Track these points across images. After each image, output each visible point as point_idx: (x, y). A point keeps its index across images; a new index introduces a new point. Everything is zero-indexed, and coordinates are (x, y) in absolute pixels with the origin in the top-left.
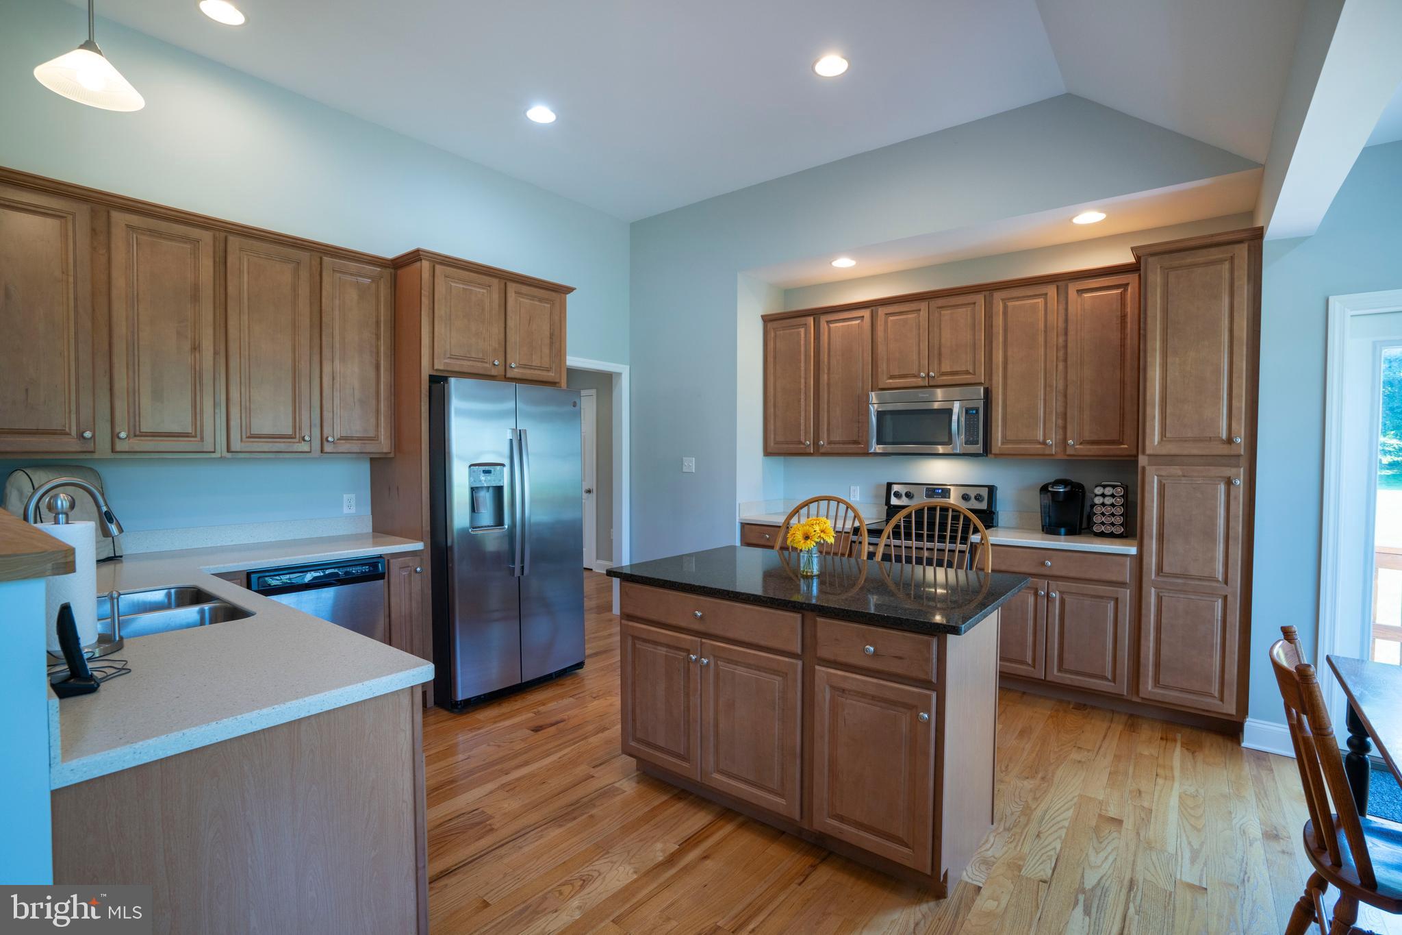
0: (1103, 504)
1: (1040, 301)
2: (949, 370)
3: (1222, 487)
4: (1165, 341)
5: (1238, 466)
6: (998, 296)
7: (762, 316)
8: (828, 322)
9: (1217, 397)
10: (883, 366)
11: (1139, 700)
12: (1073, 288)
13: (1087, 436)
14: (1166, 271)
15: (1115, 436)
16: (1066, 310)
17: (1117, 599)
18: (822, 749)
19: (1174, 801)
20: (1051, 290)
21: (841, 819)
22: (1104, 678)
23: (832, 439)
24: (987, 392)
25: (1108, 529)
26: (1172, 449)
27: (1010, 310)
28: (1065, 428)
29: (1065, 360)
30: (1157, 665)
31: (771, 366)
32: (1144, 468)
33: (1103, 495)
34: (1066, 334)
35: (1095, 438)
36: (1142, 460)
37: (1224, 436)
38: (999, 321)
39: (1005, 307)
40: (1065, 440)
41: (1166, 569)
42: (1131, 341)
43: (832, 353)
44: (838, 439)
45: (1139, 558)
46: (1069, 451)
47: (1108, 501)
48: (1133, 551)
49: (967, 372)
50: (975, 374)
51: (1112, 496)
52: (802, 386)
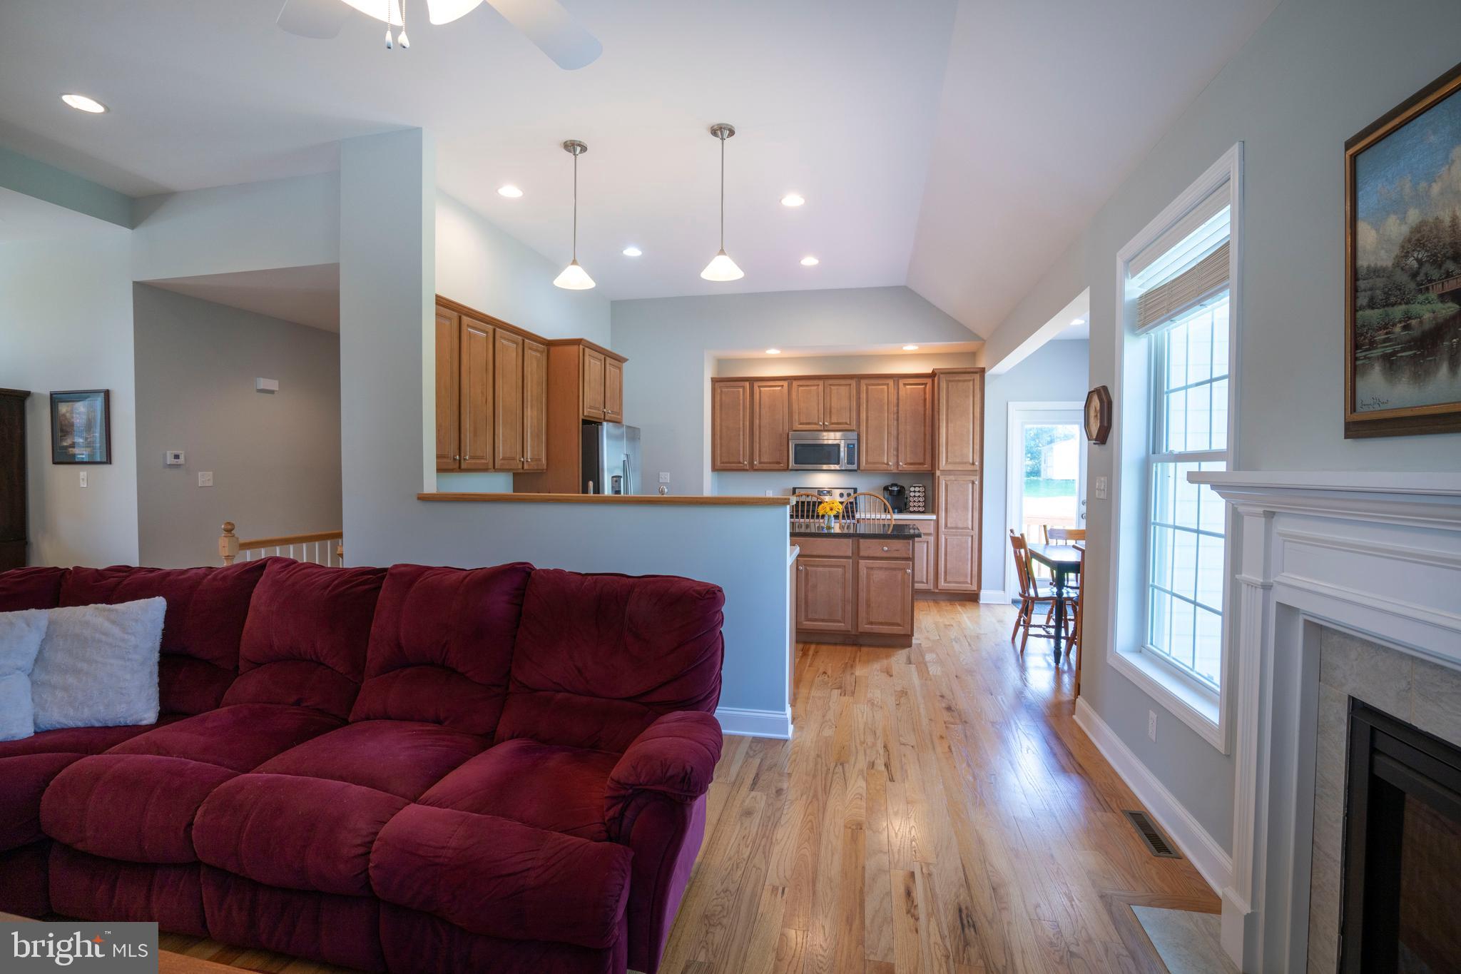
0: (915, 496)
1: (885, 387)
2: (836, 422)
3: (970, 485)
4: (947, 415)
5: (976, 475)
6: (863, 382)
7: (712, 378)
8: (759, 387)
9: (969, 444)
10: (796, 417)
11: (937, 591)
12: (901, 382)
13: (909, 461)
14: (948, 382)
15: (922, 461)
16: (898, 393)
17: (928, 542)
18: (863, 595)
19: (966, 619)
20: (891, 382)
21: (871, 623)
22: (923, 582)
23: (762, 460)
24: (859, 435)
25: (916, 509)
26: (950, 467)
27: (869, 391)
28: (898, 456)
29: (898, 420)
30: (945, 572)
31: (718, 411)
32: (939, 477)
33: (915, 492)
34: (898, 406)
35: (912, 461)
36: (938, 473)
37: (971, 461)
38: (863, 396)
39: (867, 389)
40: (898, 463)
41: (949, 525)
42: (929, 412)
43: (762, 406)
44: (766, 461)
45: (937, 521)
46: (900, 468)
47: (917, 494)
48: (934, 517)
49: (846, 423)
50: (850, 424)
51: (919, 492)
52: (741, 426)
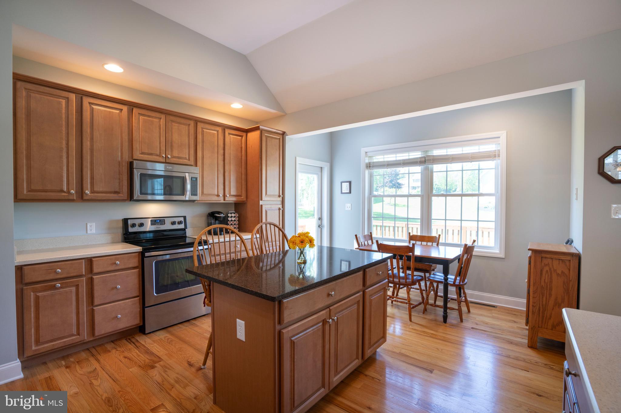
1: (216, 132)
2: (177, 156)
3: (278, 211)
5: (281, 204)
6: (200, 125)
7: (12, 75)
8: (90, 103)
9: (277, 182)
10: (136, 146)
12: (227, 132)
13: (232, 193)
15: (240, 194)
16: (224, 140)
20: (220, 130)
23: (95, 189)
26: (268, 199)
27: (205, 133)
28: (224, 189)
29: (224, 161)
34: (224, 150)
36: (261, 203)
37: (278, 195)
38: (200, 137)
40: (224, 194)
44: (101, 190)
46: (227, 199)
47: (233, 219)
49: (186, 158)
50: (189, 160)
51: (235, 217)
52: (64, 145)
